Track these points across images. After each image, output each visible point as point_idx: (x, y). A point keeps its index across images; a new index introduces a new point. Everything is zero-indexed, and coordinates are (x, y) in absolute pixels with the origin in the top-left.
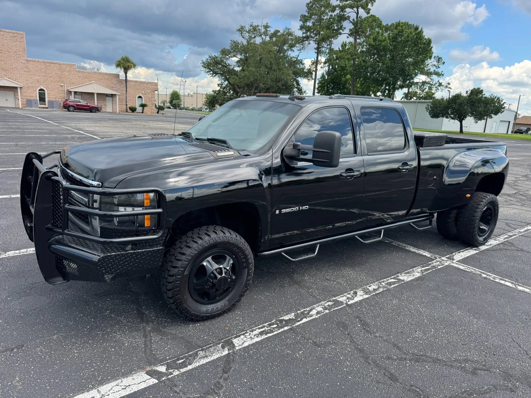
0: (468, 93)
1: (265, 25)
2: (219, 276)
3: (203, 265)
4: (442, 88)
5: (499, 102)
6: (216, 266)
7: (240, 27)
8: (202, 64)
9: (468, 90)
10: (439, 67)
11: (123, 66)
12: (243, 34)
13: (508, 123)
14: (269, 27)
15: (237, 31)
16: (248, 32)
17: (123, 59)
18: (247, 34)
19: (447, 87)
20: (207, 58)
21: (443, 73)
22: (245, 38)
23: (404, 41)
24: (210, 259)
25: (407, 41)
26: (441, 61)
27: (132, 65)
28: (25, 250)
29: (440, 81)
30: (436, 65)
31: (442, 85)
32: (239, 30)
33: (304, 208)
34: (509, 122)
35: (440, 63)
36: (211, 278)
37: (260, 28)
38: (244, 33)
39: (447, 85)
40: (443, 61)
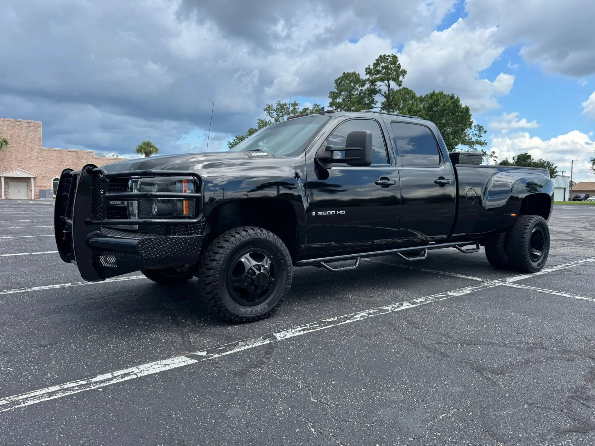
0: (515, 159)
1: (293, 103)
2: (258, 272)
3: (241, 261)
4: (487, 157)
5: (549, 167)
6: (254, 263)
7: (267, 107)
8: (229, 145)
9: (515, 156)
10: (481, 137)
11: (144, 150)
12: (270, 114)
13: (563, 190)
14: (297, 105)
15: (265, 110)
16: (275, 111)
17: (144, 144)
18: (275, 113)
19: (492, 155)
20: (234, 139)
21: (486, 142)
22: (273, 117)
23: (440, 110)
24: (248, 255)
25: (444, 110)
26: (483, 130)
27: (154, 149)
28: (52, 286)
29: (483, 151)
30: (477, 134)
31: (486, 155)
32: (266, 110)
33: (341, 212)
34: (565, 189)
35: (481, 132)
36: (250, 274)
37: (288, 106)
38: (272, 112)
39: (492, 154)
40: (484, 130)
